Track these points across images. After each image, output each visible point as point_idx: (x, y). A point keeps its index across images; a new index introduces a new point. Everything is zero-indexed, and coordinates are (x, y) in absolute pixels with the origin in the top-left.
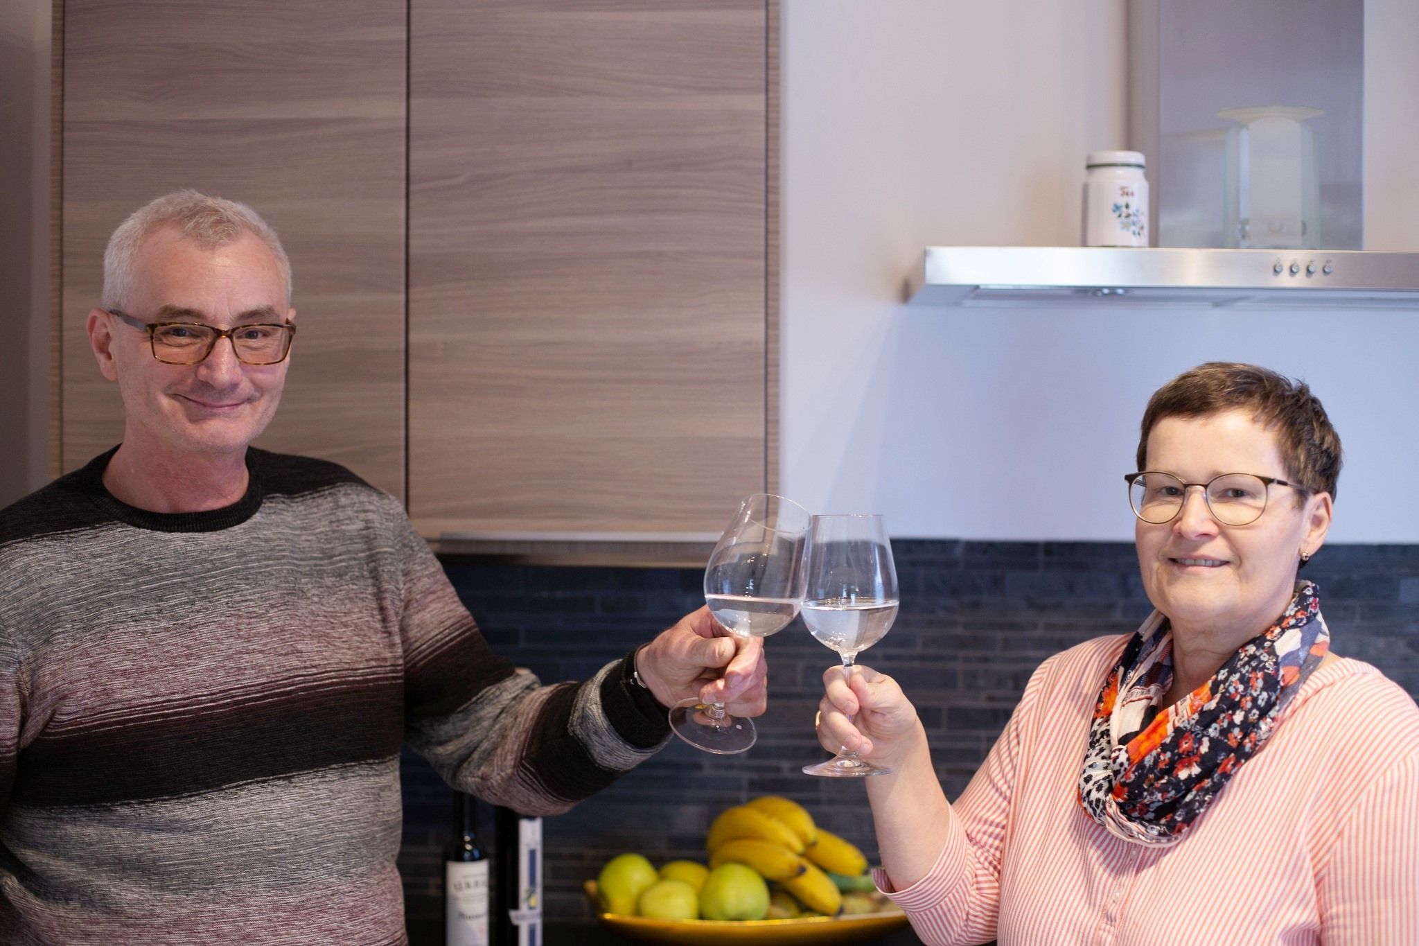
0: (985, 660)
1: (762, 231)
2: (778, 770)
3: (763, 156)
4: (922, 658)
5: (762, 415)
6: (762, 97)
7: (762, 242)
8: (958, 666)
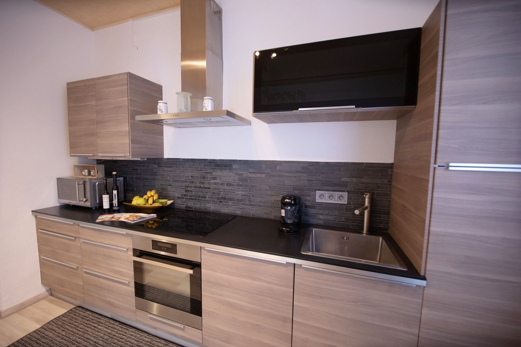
0: (184, 174)
1: (128, 116)
2: (163, 187)
3: (127, 106)
4: (178, 174)
5: (128, 140)
6: (127, 98)
7: (128, 117)
8: (182, 175)
